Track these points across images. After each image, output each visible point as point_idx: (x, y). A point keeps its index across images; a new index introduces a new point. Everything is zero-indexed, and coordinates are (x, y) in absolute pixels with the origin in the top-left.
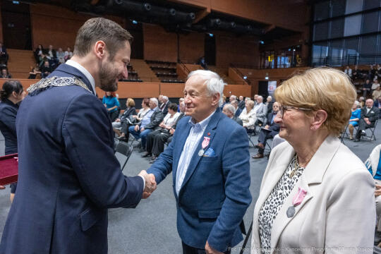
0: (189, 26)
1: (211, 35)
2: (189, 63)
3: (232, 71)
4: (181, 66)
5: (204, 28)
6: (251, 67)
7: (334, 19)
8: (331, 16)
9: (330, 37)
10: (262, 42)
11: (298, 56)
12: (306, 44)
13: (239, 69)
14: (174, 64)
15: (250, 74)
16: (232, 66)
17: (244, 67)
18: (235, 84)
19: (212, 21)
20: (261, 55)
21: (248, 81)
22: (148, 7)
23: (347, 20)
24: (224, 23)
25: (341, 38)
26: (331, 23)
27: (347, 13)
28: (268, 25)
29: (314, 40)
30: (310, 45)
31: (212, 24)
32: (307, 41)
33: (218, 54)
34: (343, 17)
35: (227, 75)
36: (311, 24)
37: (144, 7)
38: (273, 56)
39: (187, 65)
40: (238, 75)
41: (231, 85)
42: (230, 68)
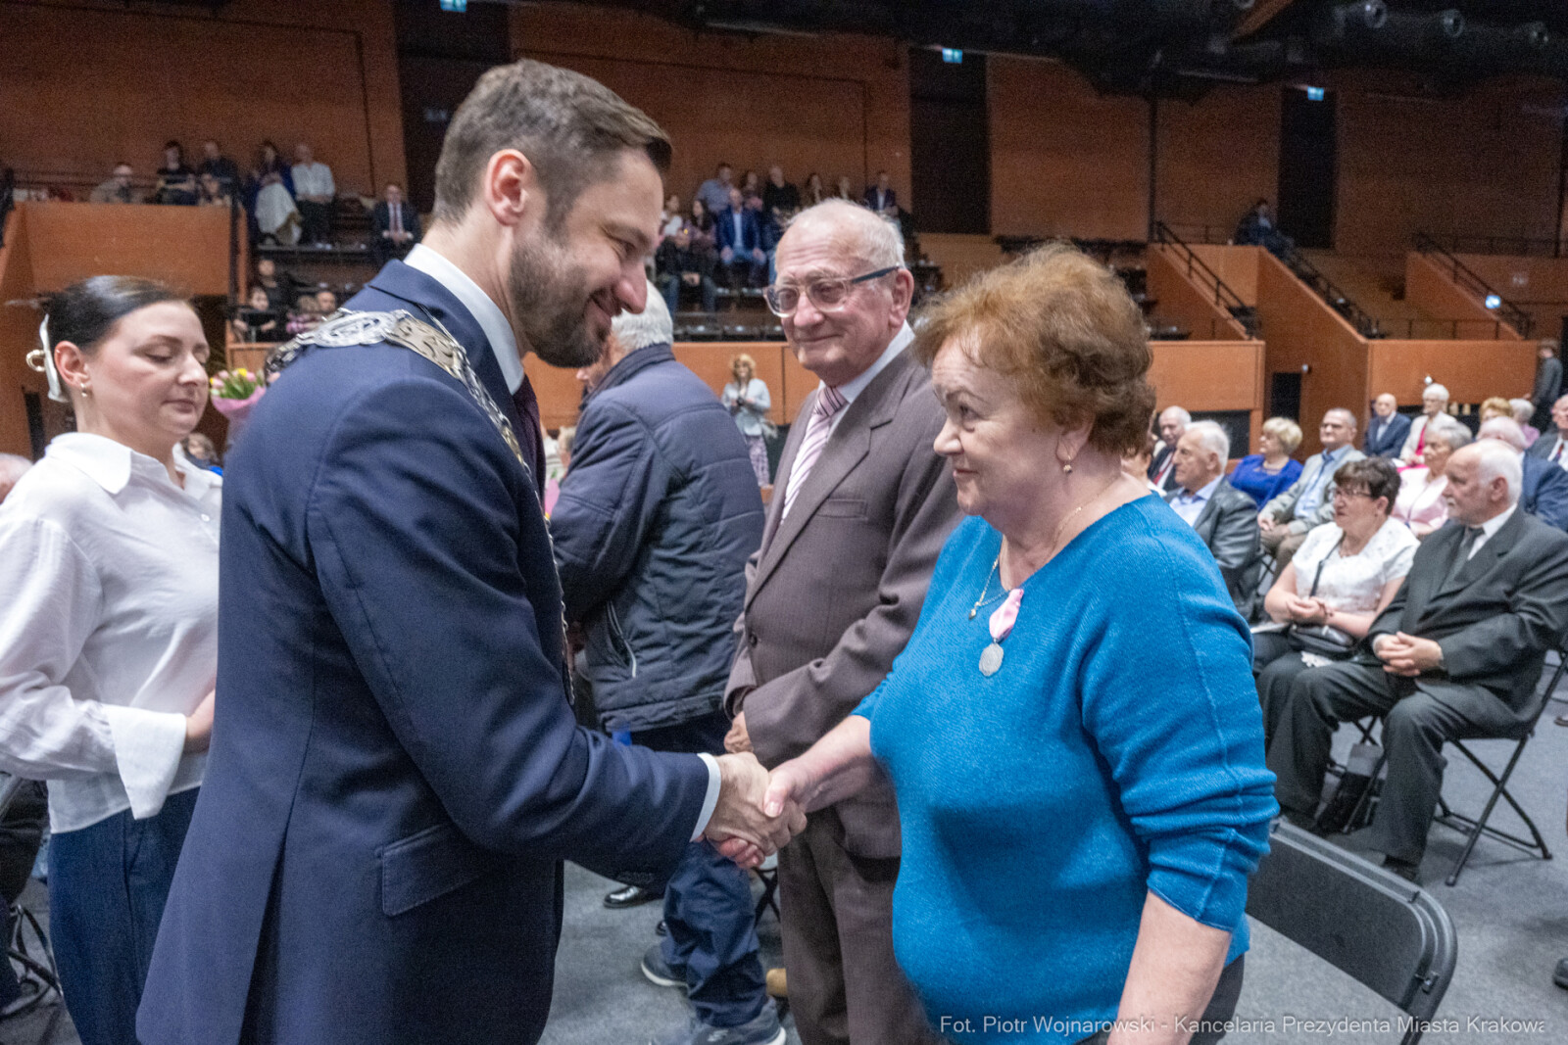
0: (1217, 47)
1: (1315, 93)
2: (1207, 240)
3: (1426, 268)
4: (1174, 256)
5: (1294, 57)
6: (1521, 247)
13: (1465, 259)
14: (1134, 248)
15: (1520, 280)
16: (1425, 242)
17: (1491, 247)
18: (1454, 336)
19: (1340, 13)
21: (1520, 317)
24: (1403, 18)
31: (1339, 32)
33: (1348, 188)
35: (1399, 294)
39: (1204, 251)
40: (1459, 289)
41: (1430, 344)
42: (1415, 256)
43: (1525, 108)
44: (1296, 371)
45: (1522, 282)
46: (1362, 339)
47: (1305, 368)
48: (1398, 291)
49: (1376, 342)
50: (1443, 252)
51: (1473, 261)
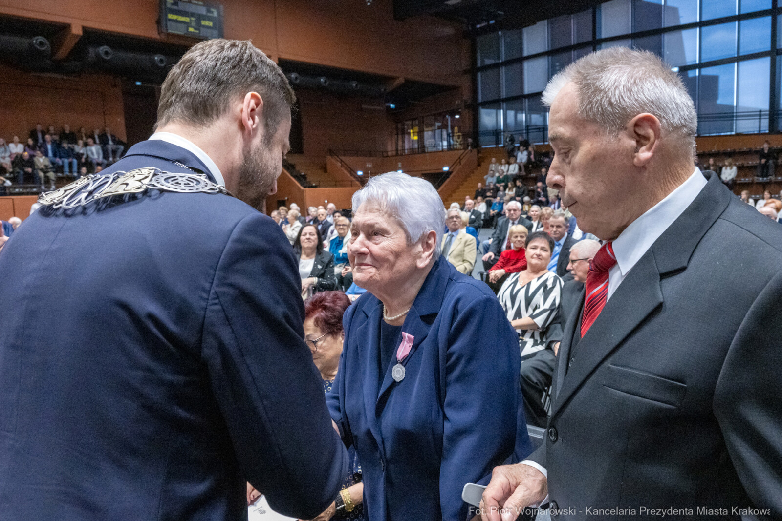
3: (334, 163)
7: (508, 63)
8: (503, 58)
9: (504, 95)
10: (392, 106)
11: (456, 128)
12: (467, 107)
13: (343, 158)
15: (369, 165)
16: (331, 152)
17: (357, 153)
18: (336, 186)
20: (397, 128)
22: (161, 61)
23: (526, 65)
24: (306, 79)
25: (521, 97)
26: (503, 70)
27: (525, 54)
28: (392, 78)
29: (480, 99)
30: (474, 108)
32: (469, 102)
34: (521, 60)
36: (473, 71)
37: (153, 61)
38: (416, 129)
40: (343, 169)
41: (328, 189)
42: (329, 157)
43: (363, 106)
44: (283, 199)
45: (370, 166)
46: (302, 188)
47: (286, 198)
48: (325, 169)
49: (307, 189)
50: (337, 156)
51: (347, 159)
